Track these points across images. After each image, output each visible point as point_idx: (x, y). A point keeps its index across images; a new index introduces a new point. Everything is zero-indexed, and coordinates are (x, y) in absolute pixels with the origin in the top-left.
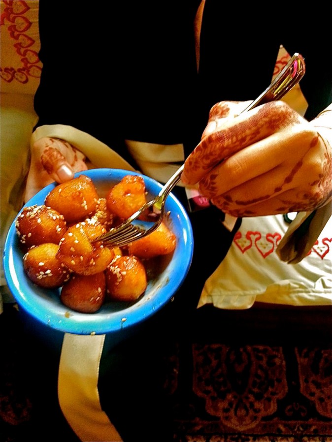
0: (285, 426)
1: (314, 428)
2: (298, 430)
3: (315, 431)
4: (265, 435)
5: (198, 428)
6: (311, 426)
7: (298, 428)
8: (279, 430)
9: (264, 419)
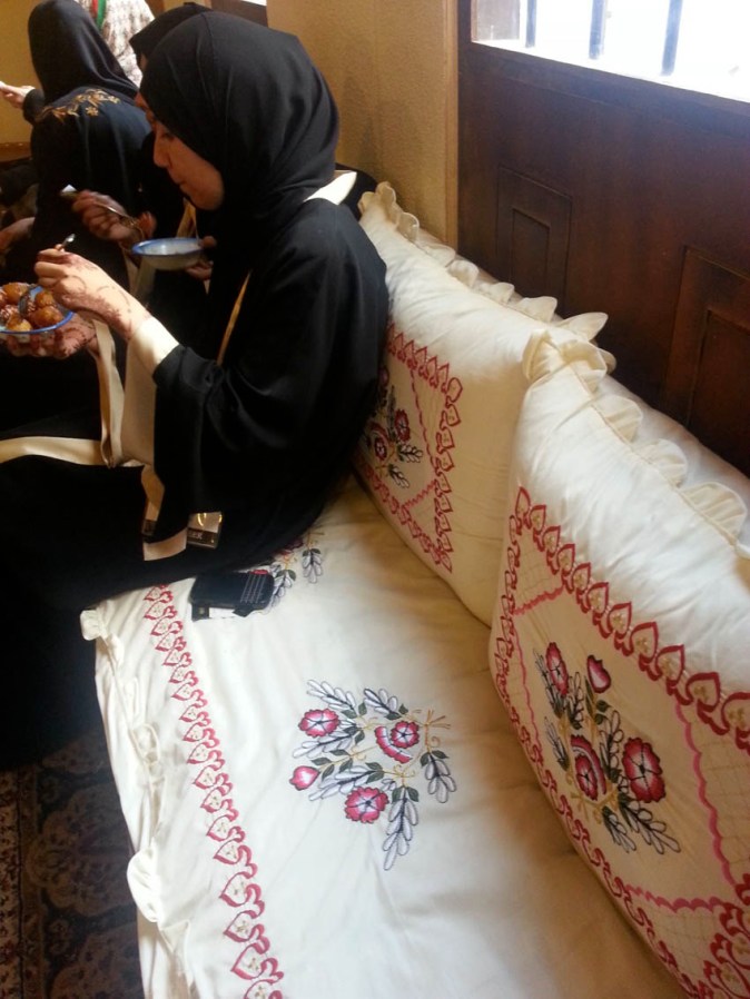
0: (35, 925)
1: (33, 970)
2: (29, 947)
3: (29, 974)
4: (20, 899)
5: (26, 812)
6: (36, 964)
7: (32, 946)
8: (27, 918)
9: (44, 891)
